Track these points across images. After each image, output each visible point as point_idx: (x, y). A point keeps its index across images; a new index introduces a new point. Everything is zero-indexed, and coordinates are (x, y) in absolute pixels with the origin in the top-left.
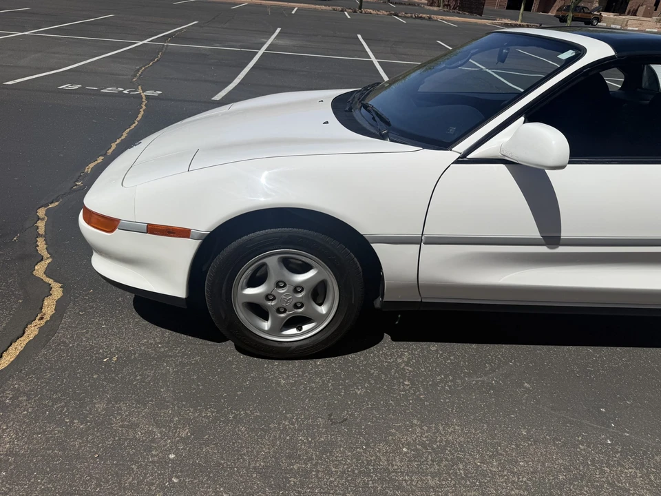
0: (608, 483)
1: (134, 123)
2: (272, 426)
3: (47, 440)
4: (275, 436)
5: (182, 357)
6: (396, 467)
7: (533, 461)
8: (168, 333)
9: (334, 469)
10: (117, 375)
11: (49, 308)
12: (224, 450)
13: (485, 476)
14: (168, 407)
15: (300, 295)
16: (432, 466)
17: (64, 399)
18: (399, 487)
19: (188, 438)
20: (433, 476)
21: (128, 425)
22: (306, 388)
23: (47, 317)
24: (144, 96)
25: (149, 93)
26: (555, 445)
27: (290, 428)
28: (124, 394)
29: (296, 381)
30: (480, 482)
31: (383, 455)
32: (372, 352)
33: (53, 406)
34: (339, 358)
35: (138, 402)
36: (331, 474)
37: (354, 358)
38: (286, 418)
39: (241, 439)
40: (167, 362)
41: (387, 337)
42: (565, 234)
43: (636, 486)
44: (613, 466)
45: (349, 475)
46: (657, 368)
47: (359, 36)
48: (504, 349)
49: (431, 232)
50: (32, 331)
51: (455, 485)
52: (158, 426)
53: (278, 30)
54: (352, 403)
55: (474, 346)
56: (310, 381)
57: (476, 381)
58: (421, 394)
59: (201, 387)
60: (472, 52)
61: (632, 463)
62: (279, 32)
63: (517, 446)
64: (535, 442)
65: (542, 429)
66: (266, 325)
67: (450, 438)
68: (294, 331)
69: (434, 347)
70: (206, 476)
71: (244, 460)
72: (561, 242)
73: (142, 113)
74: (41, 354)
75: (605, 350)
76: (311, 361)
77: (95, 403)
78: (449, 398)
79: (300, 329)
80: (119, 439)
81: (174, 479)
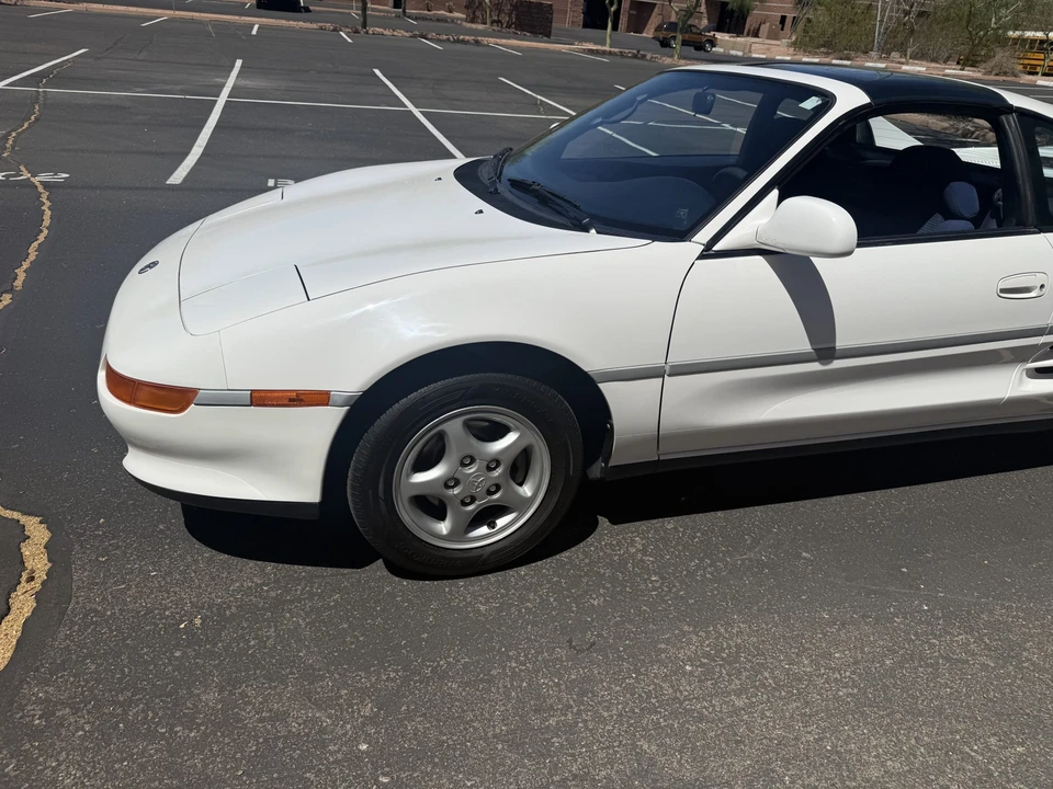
0: (943, 657)
1: (41, 231)
2: (494, 672)
3: (143, 767)
4: (505, 687)
5: (311, 599)
6: (686, 693)
7: (849, 649)
8: (270, 567)
9: (606, 714)
10: (215, 645)
11: (36, 557)
12: (438, 721)
13: (800, 680)
14: (322, 678)
15: (496, 473)
16: (730, 683)
17: (140, 699)
18: (701, 718)
19: (377, 715)
20: (738, 694)
21: (270, 717)
22: (520, 611)
23: (41, 576)
24: (37, 184)
25: (44, 177)
26: (867, 624)
27: (521, 670)
28: (241, 671)
29: (501, 604)
30: (797, 689)
31: (664, 682)
32: (592, 545)
33: (125, 713)
34: (549, 560)
35: (271, 680)
36: (604, 721)
37: (569, 558)
38: (510, 658)
39: (459, 700)
40: (290, 611)
41: (603, 521)
42: (841, 342)
43: (974, 654)
44: (940, 636)
45: (629, 717)
46: (945, 507)
47: (377, 72)
48: (759, 512)
49: (677, 358)
50: (23, 603)
51: (768, 699)
52: (320, 708)
53: (239, 63)
54: (593, 620)
55: (719, 513)
56: (522, 599)
57: (741, 560)
58: (679, 591)
59: (361, 639)
60: (639, 99)
61: (959, 628)
62: (242, 67)
63: (825, 635)
64: (843, 624)
65: (844, 607)
66: (444, 527)
67: (739, 641)
68: (484, 530)
69: (670, 523)
70: (429, 763)
71: (475, 729)
72: (837, 354)
73: (48, 213)
74: (61, 635)
75: (879, 495)
76: (511, 572)
77: (198, 695)
78: (716, 589)
79: (492, 525)
80: (266, 740)
81: (383, 779)
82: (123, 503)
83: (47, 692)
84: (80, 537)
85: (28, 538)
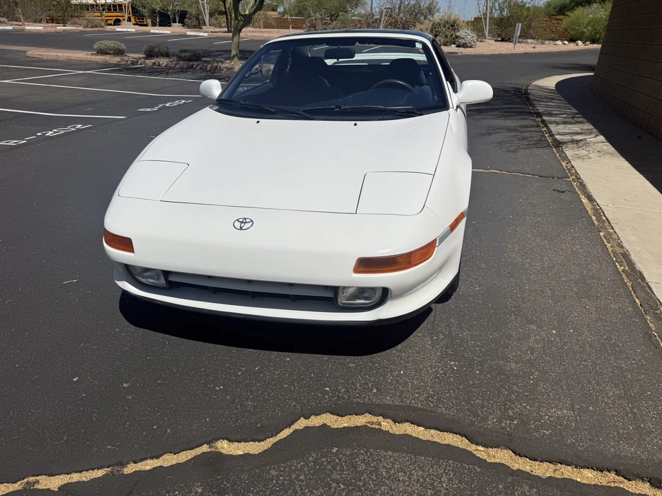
2: (519, 296)
4: (528, 295)
6: (540, 265)
9: (547, 281)
13: (539, 246)
16: (537, 257)
19: (537, 325)
20: (543, 257)
23: (376, 419)
26: (516, 227)
27: (520, 290)
29: (477, 284)
30: (543, 248)
31: (533, 267)
38: (512, 291)
39: (533, 306)
50: (403, 428)
54: (495, 269)
56: (476, 279)
63: (519, 235)
64: (515, 230)
65: (506, 227)
67: (516, 248)
74: (445, 411)
81: (572, 331)
82: (311, 378)
83: (493, 418)
84: (344, 398)
85: (324, 425)
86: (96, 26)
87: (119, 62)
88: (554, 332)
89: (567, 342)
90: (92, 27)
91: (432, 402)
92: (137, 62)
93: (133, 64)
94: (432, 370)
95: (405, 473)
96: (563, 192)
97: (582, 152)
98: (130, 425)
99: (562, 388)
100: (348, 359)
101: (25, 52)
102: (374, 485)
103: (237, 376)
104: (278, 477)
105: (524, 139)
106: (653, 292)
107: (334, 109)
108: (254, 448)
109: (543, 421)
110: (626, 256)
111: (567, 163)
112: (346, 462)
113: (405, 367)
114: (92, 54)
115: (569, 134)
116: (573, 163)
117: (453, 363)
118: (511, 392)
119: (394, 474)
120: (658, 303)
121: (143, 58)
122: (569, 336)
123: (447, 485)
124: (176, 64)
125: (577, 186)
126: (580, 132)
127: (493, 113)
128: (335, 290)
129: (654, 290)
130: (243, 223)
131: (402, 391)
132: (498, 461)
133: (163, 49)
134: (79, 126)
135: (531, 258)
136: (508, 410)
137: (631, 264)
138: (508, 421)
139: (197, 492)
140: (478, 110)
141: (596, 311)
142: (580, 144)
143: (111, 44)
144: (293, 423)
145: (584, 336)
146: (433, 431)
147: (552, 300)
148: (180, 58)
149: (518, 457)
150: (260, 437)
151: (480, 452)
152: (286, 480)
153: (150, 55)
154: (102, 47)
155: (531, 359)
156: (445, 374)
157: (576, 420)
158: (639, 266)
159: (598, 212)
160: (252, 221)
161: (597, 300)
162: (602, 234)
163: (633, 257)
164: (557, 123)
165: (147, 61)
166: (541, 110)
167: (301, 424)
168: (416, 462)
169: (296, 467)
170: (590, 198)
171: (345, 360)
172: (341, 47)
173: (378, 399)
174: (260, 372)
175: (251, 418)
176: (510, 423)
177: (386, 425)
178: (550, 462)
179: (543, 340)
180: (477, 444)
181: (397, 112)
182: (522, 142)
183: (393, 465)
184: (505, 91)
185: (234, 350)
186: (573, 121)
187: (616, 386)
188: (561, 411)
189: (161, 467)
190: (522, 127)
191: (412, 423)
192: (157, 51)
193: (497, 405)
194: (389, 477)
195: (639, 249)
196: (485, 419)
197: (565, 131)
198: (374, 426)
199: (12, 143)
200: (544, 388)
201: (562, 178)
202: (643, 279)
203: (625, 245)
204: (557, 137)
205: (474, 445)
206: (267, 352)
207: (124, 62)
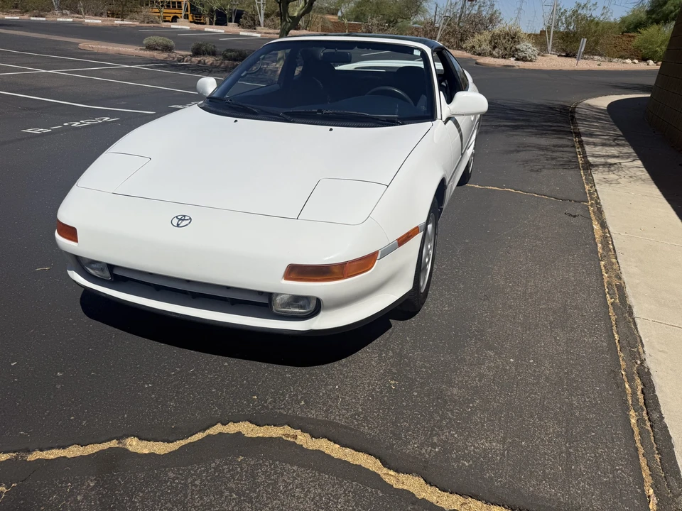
2: (487, 320)
4: (497, 320)
6: (522, 290)
7: (520, 257)
13: (528, 270)
20: (528, 282)
22: (455, 302)
23: (294, 432)
26: (510, 249)
27: (490, 314)
29: (447, 304)
30: (532, 273)
31: (514, 291)
43: (535, 242)
44: (524, 242)
45: (527, 304)
51: (534, 279)
54: (472, 290)
58: (468, 269)
60: (261, 58)
61: (522, 238)
63: (511, 257)
64: (508, 252)
65: (500, 248)
67: (503, 271)
80: (494, 382)
81: (531, 361)
82: (242, 386)
83: (415, 443)
84: (267, 408)
85: (239, 433)
86: (152, 22)
87: (166, 58)
88: (512, 360)
89: (522, 373)
90: (148, 23)
91: (357, 420)
92: (184, 59)
93: (180, 61)
94: (369, 387)
95: (303, 489)
96: (575, 216)
97: (612, 176)
98: (49, 414)
99: (500, 420)
100: (287, 368)
101: (78, 44)
102: (267, 498)
103: (169, 375)
104: (174, 479)
105: (553, 159)
106: (636, 328)
107: (316, 112)
108: (161, 448)
109: (466, 452)
110: (621, 288)
111: (591, 187)
112: (246, 472)
113: (342, 382)
114: (141, 49)
115: (603, 156)
116: (597, 187)
117: (393, 382)
118: (443, 417)
119: (291, 489)
120: (639, 341)
121: (190, 55)
122: (527, 366)
123: (342, 507)
124: (221, 63)
125: (593, 212)
126: (617, 155)
127: (530, 130)
128: (270, 296)
129: (638, 326)
130: (181, 220)
131: (331, 406)
132: (405, 487)
133: (210, 47)
134: (107, 119)
135: (515, 282)
136: (434, 436)
137: (623, 297)
138: (430, 448)
139: (89, 485)
140: (515, 126)
141: (566, 343)
142: (612, 168)
143: (160, 40)
144: (208, 428)
145: (543, 368)
146: (348, 450)
147: (522, 327)
148: (226, 57)
149: (428, 485)
150: (170, 439)
151: (390, 477)
152: (180, 483)
153: (197, 52)
154: (151, 42)
155: (477, 387)
156: (381, 393)
157: (503, 455)
158: (631, 300)
159: (607, 240)
160: (190, 218)
161: (571, 331)
162: (602, 263)
163: (628, 290)
164: (595, 145)
165: (193, 59)
166: (582, 129)
167: (217, 429)
168: (318, 479)
169: (196, 471)
170: (603, 225)
171: (284, 370)
172: (338, 51)
173: (302, 411)
174: (193, 374)
175: (168, 419)
176: (431, 450)
177: (303, 439)
178: (461, 495)
179: (497, 367)
180: (389, 468)
181: (378, 119)
182: (549, 162)
183: (293, 480)
184: (551, 108)
185: (176, 350)
186: (614, 143)
187: (559, 423)
188: (490, 443)
189: (65, 457)
190: (555, 146)
191: (329, 440)
192: (204, 49)
193: (424, 430)
194: (285, 492)
195: (638, 281)
196: (406, 443)
197: (600, 153)
198: (289, 439)
199: (37, 131)
200: (480, 418)
201: (580, 202)
202: (631, 313)
203: (624, 276)
204: (590, 159)
205: (385, 469)
206: (208, 355)
207: (171, 59)
